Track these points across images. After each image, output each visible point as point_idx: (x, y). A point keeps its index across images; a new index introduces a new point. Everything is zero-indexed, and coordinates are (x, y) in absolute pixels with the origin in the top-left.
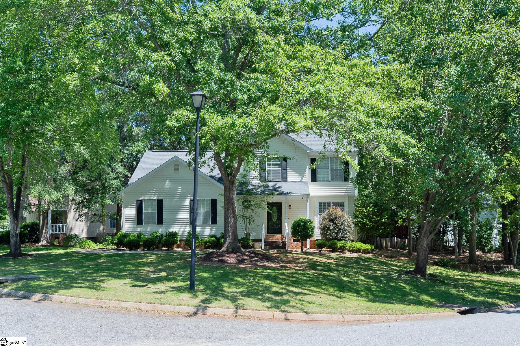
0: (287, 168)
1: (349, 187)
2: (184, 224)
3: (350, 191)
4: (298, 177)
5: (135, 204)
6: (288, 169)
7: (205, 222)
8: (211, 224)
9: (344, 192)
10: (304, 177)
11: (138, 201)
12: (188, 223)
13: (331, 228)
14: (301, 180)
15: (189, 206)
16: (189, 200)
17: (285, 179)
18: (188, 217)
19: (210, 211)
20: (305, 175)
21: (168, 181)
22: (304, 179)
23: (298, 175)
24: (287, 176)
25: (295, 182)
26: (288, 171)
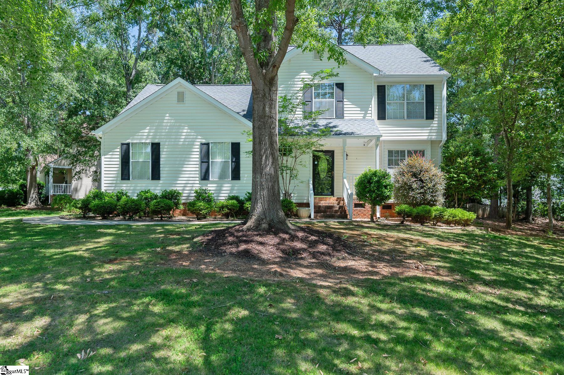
0: (343, 99)
1: (433, 128)
2: (191, 179)
3: (435, 134)
4: (359, 112)
5: (118, 150)
6: (345, 100)
7: (222, 177)
8: (232, 179)
9: (427, 134)
10: (369, 112)
11: (123, 144)
12: (198, 179)
13: (415, 186)
14: (364, 117)
15: (198, 153)
16: (199, 143)
17: (340, 115)
18: (198, 169)
19: (230, 160)
20: (370, 109)
21: (168, 115)
22: (368, 115)
23: (359, 109)
24: (343, 111)
25: (356, 120)
26: (345, 103)
